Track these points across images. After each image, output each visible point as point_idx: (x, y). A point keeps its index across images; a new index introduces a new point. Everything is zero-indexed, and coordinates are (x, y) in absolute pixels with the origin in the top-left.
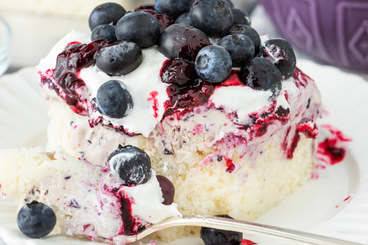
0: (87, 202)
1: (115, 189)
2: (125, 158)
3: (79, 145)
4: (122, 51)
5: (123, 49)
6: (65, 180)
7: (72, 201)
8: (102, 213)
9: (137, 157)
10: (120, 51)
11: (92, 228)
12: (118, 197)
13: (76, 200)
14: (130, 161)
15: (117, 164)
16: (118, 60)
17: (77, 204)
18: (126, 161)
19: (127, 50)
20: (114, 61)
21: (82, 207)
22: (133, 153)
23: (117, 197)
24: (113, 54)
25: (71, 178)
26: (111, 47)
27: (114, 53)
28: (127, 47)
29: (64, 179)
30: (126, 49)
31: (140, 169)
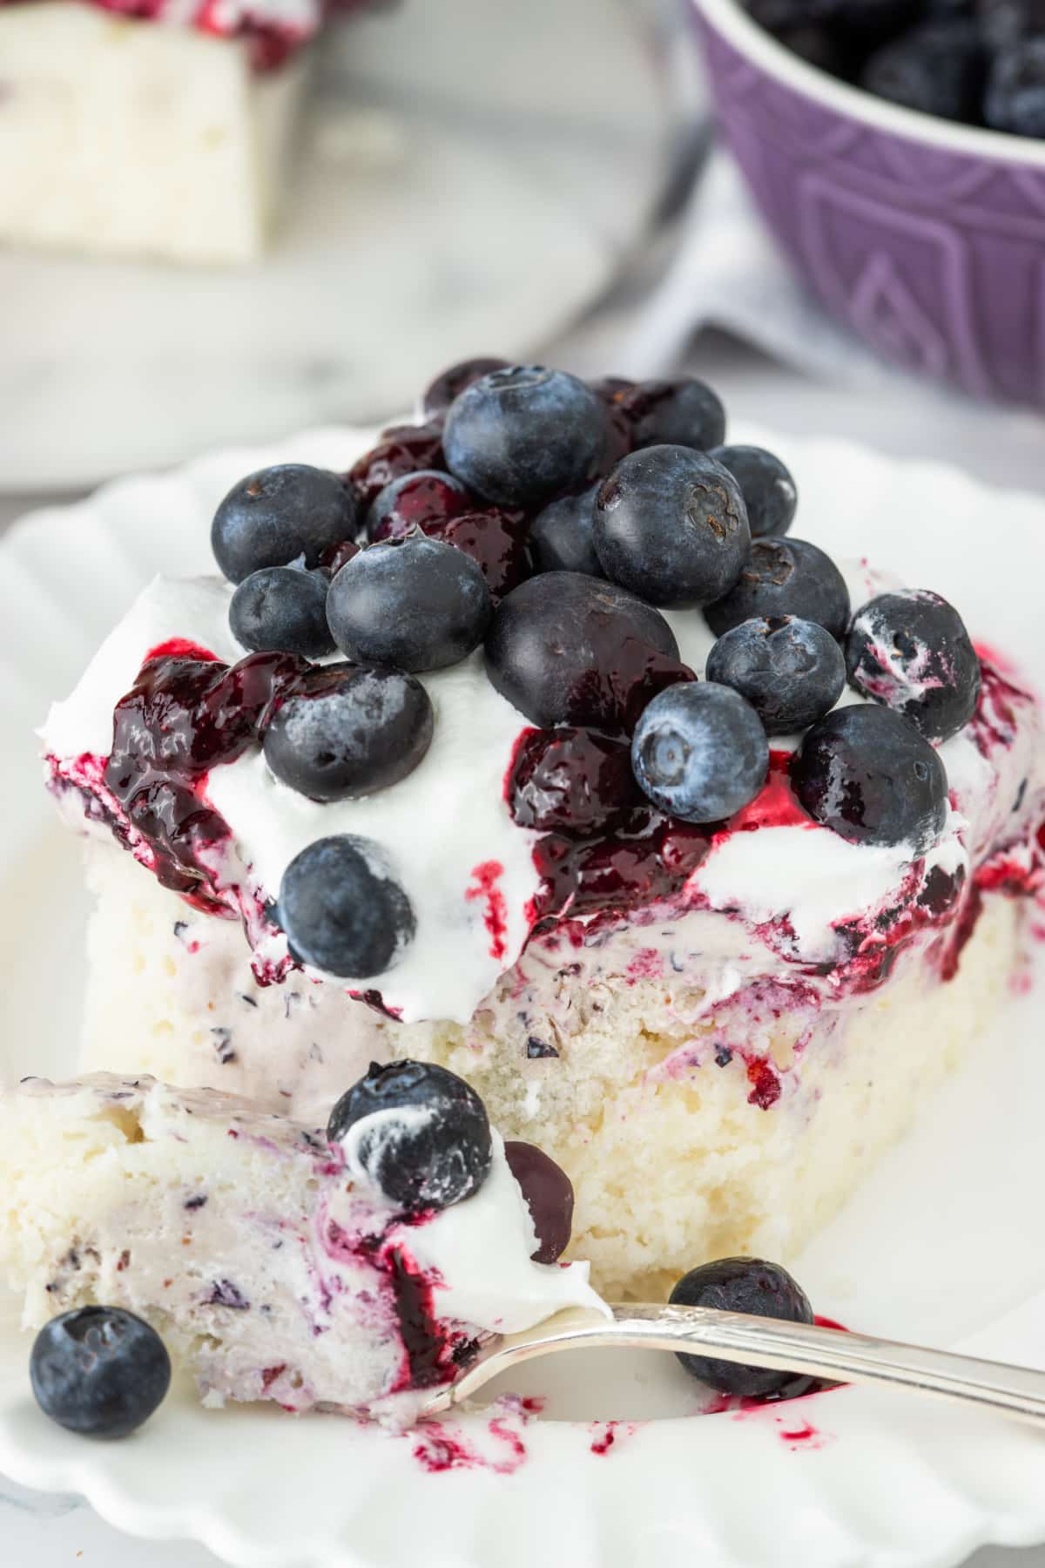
0: (271, 1287)
1: (368, 1241)
2: (402, 1131)
3: (211, 1006)
4: (365, 722)
5: (363, 715)
6: (187, 1212)
7: (219, 1283)
8: (328, 1328)
9: (443, 1120)
10: (356, 722)
11: (293, 1377)
12: (383, 1269)
13: (232, 1282)
14: (418, 1137)
15: (370, 1150)
16: (349, 758)
17: (236, 1293)
18: (405, 1140)
19: (379, 717)
20: (335, 763)
21: (256, 1306)
22: (428, 1106)
23: (379, 1269)
24: (328, 734)
25: (206, 1205)
26: (322, 701)
27: (335, 729)
28: (378, 702)
29: (181, 1209)
30: (375, 713)
31: (456, 1158)
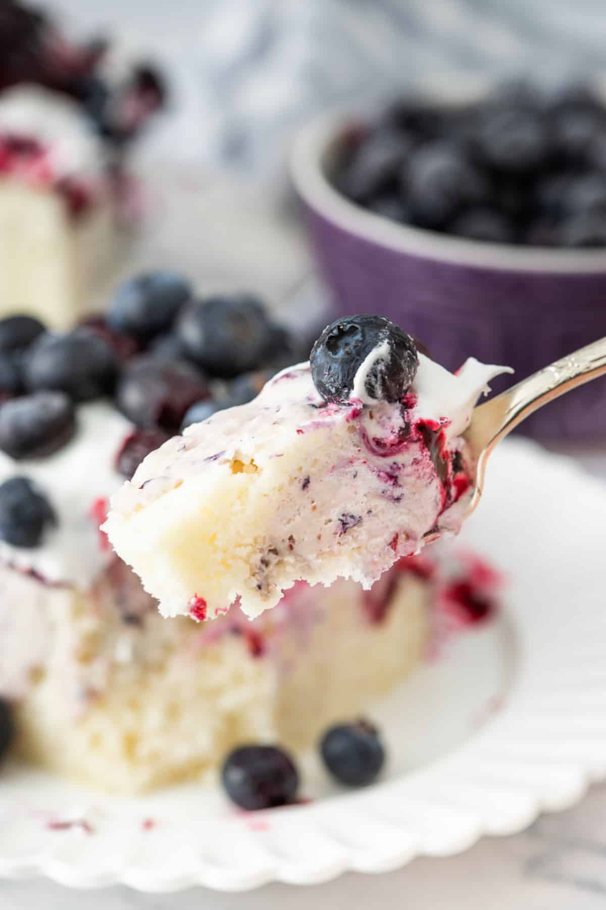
0: (365, 499)
1: (401, 433)
2: (383, 363)
6: (305, 492)
7: (342, 518)
9: (393, 341)
13: (346, 512)
14: (392, 360)
15: (373, 387)
17: (352, 517)
18: (387, 367)
21: (364, 514)
22: (382, 340)
23: (417, 442)
25: (311, 480)
29: (302, 492)
